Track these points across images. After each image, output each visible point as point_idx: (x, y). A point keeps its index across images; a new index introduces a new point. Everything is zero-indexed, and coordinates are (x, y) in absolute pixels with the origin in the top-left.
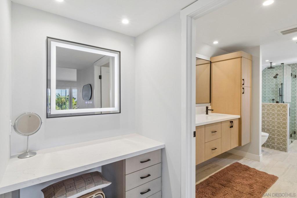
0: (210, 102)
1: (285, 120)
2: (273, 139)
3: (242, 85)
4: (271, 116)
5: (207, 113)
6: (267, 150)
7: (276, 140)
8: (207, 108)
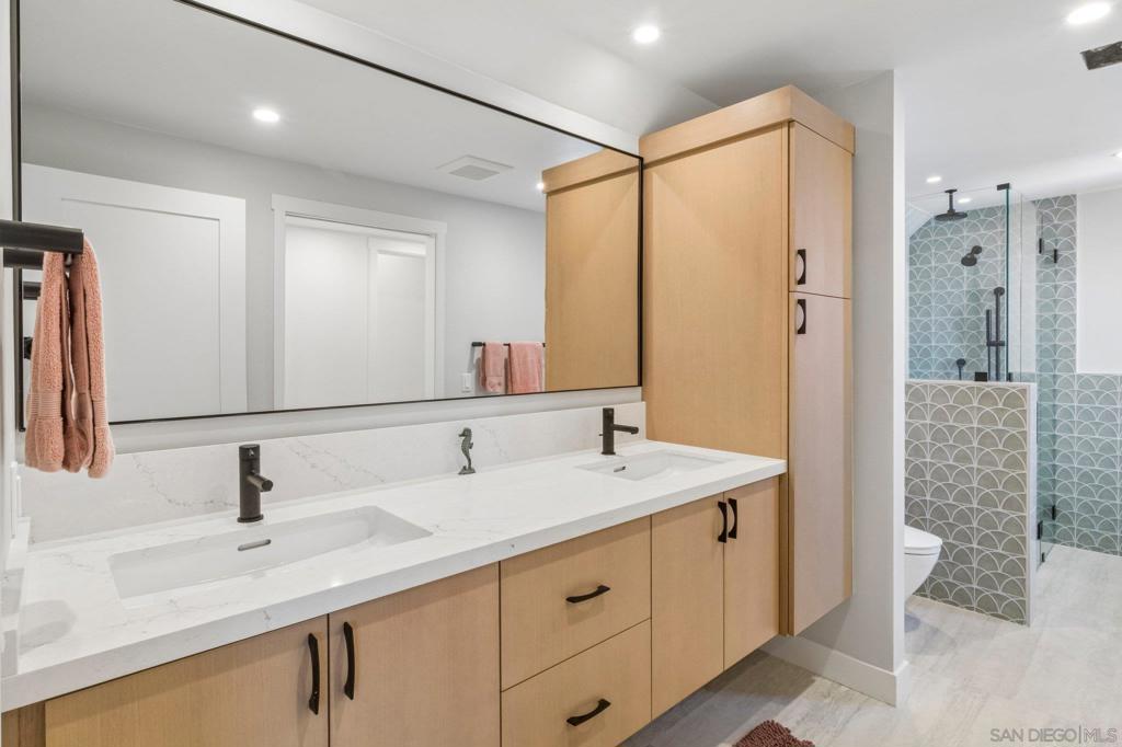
0: (640, 384)
1: (1017, 463)
2: (963, 557)
3: (793, 286)
4: (951, 442)
5: (608, 449)
6: (934, 612)
7: (975, 565)
8: (608, 415)
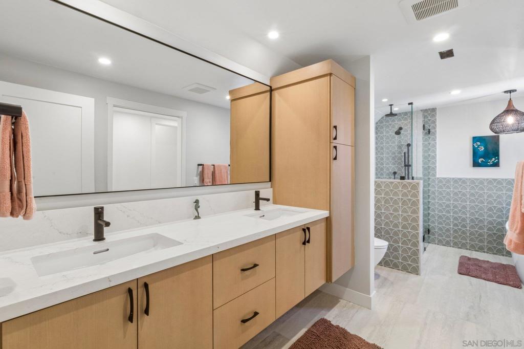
0: (270, 181)
1: (415, 212)
2: (396, 250)
3: (332, 141)
4: (391, 204)
5: (257, 208)
6: (385, 272)
7: (400, 252)
8: (257, 194)
